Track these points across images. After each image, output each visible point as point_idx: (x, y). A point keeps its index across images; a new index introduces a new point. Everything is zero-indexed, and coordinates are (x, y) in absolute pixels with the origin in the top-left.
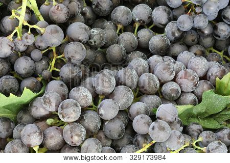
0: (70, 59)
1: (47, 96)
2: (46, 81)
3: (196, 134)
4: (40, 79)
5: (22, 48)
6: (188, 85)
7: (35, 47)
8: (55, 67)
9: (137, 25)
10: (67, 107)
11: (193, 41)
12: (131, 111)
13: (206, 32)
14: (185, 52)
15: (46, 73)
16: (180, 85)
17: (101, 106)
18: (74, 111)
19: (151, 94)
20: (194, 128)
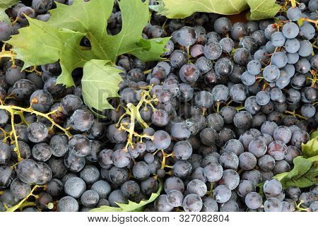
0: (181, 158)
1: (172, 196)
2: (163, 179)
3: (296, 196)
4: (156, 177)
5: (136, 155)
6: (280, 155)
7: (146, 152)
8: (166, 164)
9: (218, 105)
10: (191, 203)
11: (270, 110)
12: (240, 190)
13: (281, 101)
14: (267, 122)
15: (161, 172)
16: (273, 157)
17: (217, 193)
18: (198, 204)
19: (252, 170)
20: (294, 192)
